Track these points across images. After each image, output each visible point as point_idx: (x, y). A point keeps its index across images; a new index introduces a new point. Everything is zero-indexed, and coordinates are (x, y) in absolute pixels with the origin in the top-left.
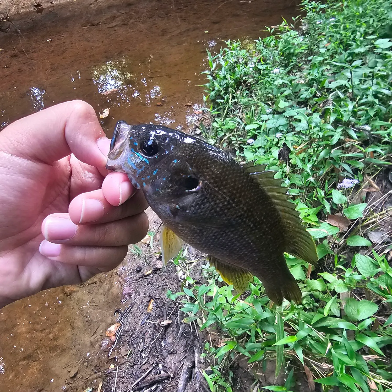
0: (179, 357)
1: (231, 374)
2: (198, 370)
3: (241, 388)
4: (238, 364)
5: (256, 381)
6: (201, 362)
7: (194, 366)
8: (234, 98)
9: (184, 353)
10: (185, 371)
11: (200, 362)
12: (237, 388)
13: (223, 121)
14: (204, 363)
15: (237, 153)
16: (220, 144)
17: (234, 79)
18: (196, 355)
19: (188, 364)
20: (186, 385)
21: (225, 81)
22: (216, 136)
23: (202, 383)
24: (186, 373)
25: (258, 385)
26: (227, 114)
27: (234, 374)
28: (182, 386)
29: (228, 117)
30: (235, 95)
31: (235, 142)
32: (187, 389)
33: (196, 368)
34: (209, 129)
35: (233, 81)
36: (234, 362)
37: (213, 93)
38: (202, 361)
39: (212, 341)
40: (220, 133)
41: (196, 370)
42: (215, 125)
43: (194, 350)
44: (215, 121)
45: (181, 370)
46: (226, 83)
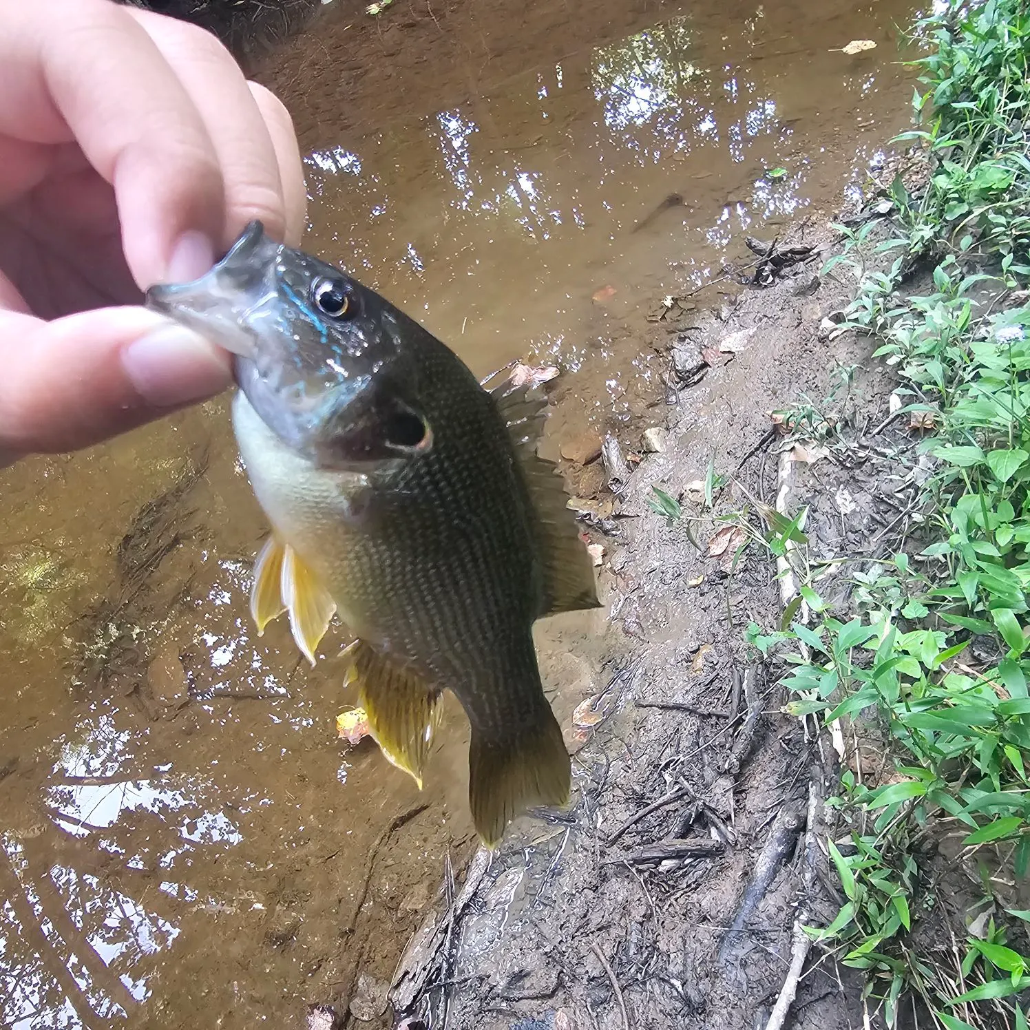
0: (764, 799)
1: (911, 866)
2: (812, 840)
3: (936, 908)
4: (935, 846)
5: (985, 900)
6: (823, 820)
7: (802, 827)
8: (1013, 97)
9: (780, 791)
10: (777, 835)
11: (821, 822)
12: (925, 906)
13: (969, 171)
14: (833, 824)
15: (1006, 262)
16: (948, 239)
17: (1022, 38)
18: (813, 801)
19: (787, 820)
20: (774, 872)
21: (992, 45)
22: (941, 217)
23: (821, 874)
24: (780, 842)
25: (992, 909)
26: (985, 148)
27: (919, 867)
28: (764, 869)
29: (984, 159)
30: (1018, 88)
31: (1003, 229)
32: (776, 879)
33: (809, 835)
34: (921, 198)
35: (1019, 45)
36: (925, 838)
37: (944, 85)
38: (828, 819)
39: (863, 775)
40: (955, 206)
41: (809, 838)
42: (942, 182)
43: (807, 790)
44: (941, 171)
45: (767, 831)
46: (991, 53)
